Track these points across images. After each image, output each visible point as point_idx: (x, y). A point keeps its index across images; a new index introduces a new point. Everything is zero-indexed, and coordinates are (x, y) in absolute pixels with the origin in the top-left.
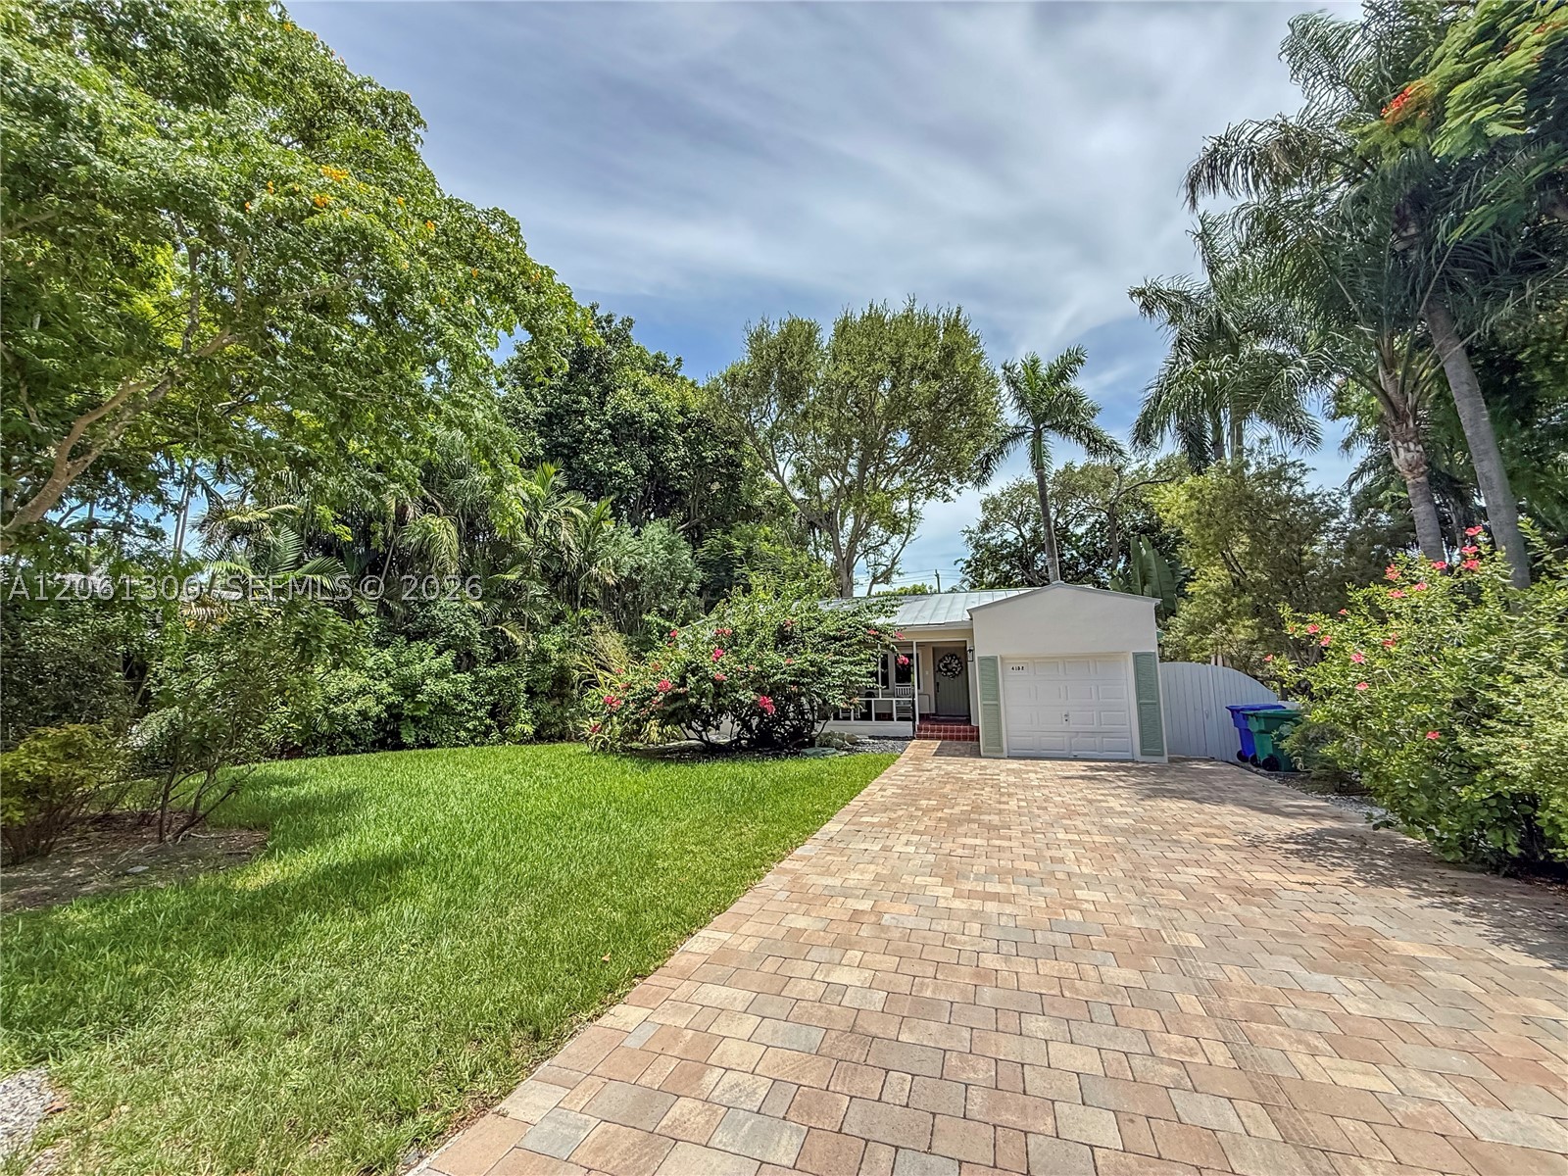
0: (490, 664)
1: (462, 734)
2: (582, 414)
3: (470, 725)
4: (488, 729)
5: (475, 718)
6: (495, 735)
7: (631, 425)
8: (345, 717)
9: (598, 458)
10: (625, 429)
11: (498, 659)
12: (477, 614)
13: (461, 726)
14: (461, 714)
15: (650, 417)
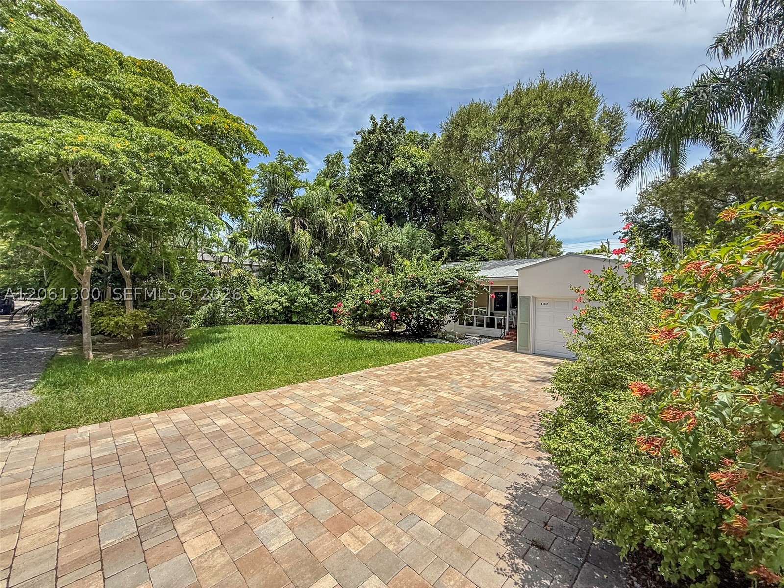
0: (328, 291)
1: (317, 319)
2: (379, 173)
3: (320, 316)
4: (329, 319)
5: (323, 313)
6: (331, 321)
7: (402, 175)
8: (268, 311)
9: (385, 195)
10: (399, 177)
11: (332, 289)
12: (321, 270)
13: (317, 316)
14: (317, 312)
15: (411, 170)
